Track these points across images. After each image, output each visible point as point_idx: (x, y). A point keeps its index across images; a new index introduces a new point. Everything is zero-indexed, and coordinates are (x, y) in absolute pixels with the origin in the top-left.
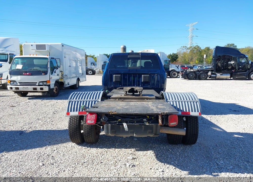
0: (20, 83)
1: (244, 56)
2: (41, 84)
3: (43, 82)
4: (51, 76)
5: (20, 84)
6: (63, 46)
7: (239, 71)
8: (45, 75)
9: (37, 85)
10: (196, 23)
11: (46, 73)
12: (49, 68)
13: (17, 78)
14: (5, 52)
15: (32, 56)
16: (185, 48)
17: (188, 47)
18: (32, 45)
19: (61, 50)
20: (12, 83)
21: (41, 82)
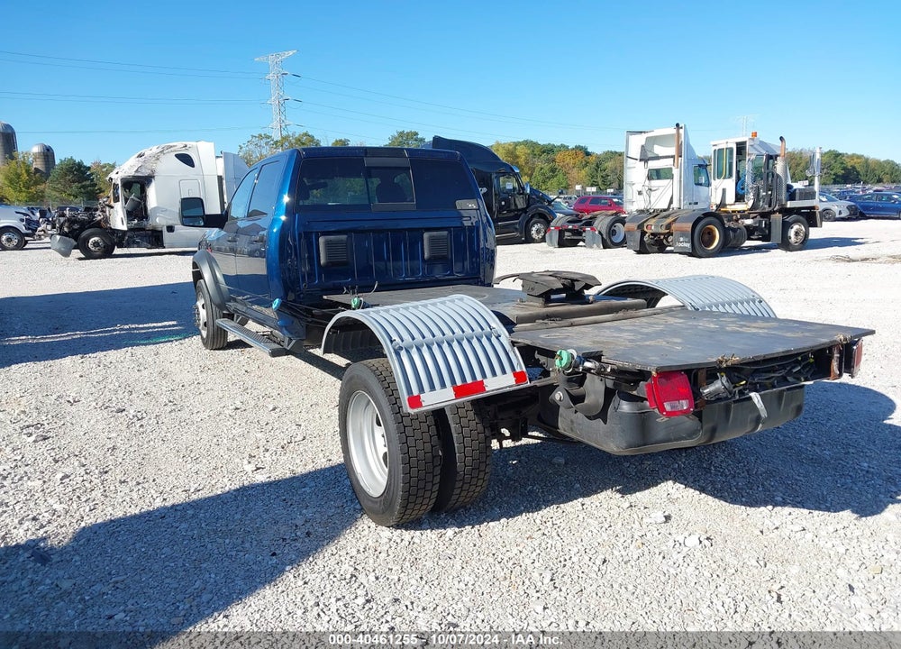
1: (508, 171)
7: (500, 216)
10: (291, 53)
16: (265, 140)
17: (277, 137)
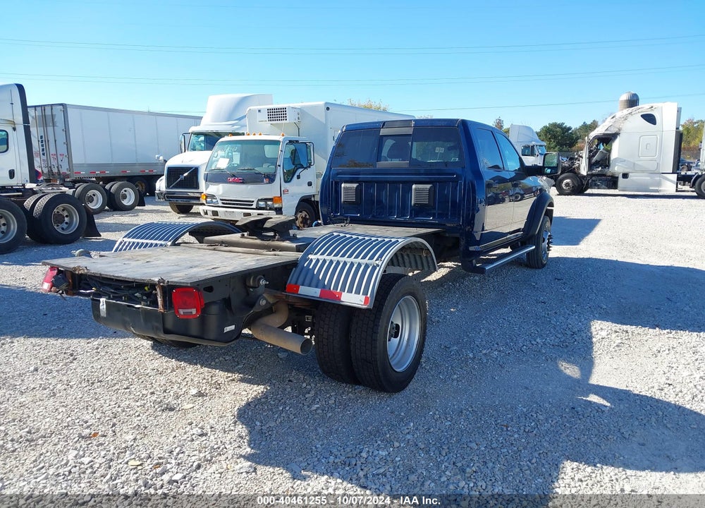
0: (221, 200)
2: (262, 204)
3: (265, 199)
4: (285, 186)
5: (223, 203)
6: (328, 109)
8: (269, 183)
9: (254, 206)
11: (271, 178)
12: (279, 166)
13: (218, 189)
14: (238, 129)
15: (258, 137)
18: (259, 111)
19: (323, 120)
20: (208, 200)
21: (261, 200)
